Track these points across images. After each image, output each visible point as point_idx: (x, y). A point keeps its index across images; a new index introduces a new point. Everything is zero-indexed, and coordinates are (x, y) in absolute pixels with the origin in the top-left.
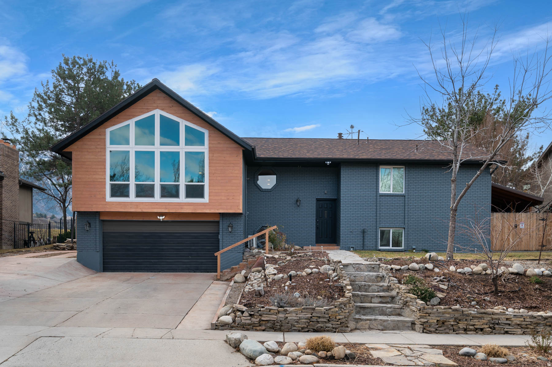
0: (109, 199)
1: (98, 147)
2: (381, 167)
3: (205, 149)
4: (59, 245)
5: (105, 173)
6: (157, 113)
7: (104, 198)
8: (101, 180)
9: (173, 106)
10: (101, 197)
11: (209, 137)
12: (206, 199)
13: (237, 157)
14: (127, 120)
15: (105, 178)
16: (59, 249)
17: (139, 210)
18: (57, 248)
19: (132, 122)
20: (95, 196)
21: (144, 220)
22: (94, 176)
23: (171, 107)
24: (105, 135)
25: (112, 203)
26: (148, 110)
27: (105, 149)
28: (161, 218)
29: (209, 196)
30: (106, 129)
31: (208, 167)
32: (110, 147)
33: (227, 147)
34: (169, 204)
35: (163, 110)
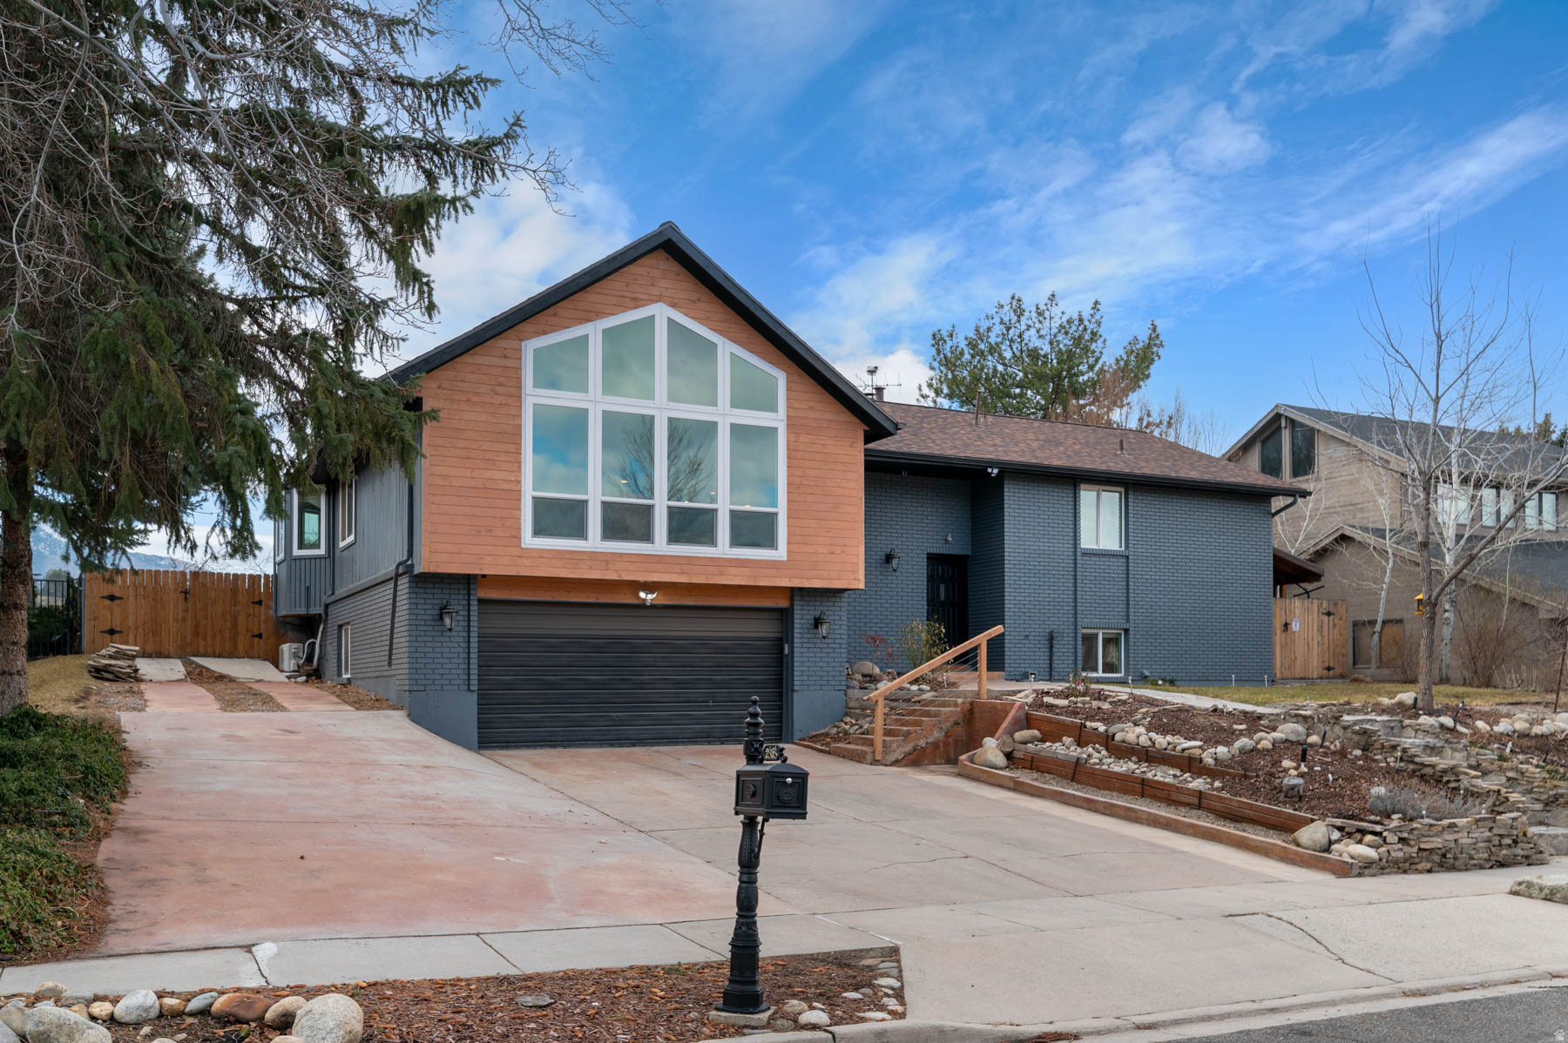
0: (529, 540)
1: (500, 389)
2: (1082, 486)
3: (776, 420)
4: (110, 665)
5: (520, 467)
6: (661, 313)
7: (517, 536)
8: (506, 486)
9: (699, 300)
10: (508, 535)
11: (787, 390)
12: (781, 553)
13: (851, 446)
14: (581, 323)
15: (519, 482)
16: (110, 676)
17: (611, 576)
18: (105, 675)
19: (594, 331)
20: (490, 531)
21: (600, 601)
22: (488, 474)
23: (694, 302)
24: (520, 359)
25: (541, 554)
26: (637, 303)
27: (520, 397)
28: (648, 597)
29: (788, 543)
30: (523, 343)
31: (786, 468)
32: (534, 397)
33: (830, 420)
34: (690, 560)
35: (674, 306)
